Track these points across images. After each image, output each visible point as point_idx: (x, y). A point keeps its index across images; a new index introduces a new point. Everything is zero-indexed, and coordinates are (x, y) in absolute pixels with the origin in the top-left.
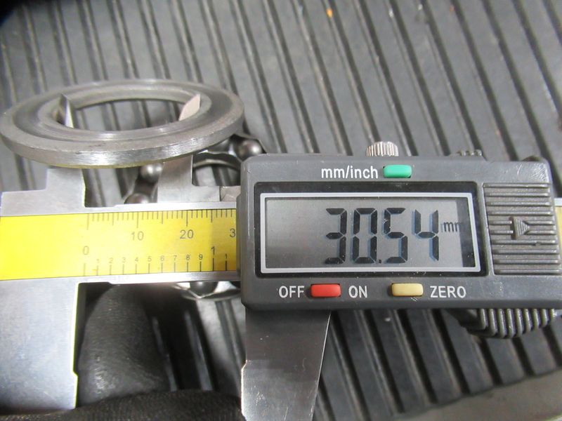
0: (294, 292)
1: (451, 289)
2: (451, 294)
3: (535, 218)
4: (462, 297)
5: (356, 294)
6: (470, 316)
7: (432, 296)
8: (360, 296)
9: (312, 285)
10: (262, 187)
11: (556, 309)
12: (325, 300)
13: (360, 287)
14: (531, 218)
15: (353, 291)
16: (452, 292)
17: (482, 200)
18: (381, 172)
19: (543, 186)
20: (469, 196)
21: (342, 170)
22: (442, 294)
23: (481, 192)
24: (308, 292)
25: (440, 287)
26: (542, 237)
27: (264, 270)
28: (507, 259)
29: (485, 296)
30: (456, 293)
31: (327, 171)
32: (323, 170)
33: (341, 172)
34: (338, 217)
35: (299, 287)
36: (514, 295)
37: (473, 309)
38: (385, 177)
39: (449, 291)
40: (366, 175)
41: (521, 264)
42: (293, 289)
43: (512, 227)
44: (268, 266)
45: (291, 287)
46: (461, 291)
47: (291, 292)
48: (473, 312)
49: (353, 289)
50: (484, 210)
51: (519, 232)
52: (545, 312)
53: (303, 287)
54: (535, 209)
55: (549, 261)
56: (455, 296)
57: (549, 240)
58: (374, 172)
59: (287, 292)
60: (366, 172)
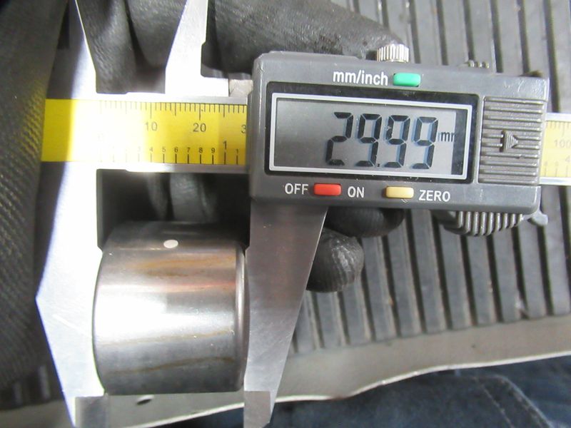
0: (299, 189)
1: (438, 194)
2: (437, 198)
3: (525, 133)
4: (446, 201)
5: (354, 194)
6: (450, 217)
7: (420, 199)
8: (358, 196)
9: (316, 184)
10: (275, 87)
11: (523, 214)
12: (326, 198)
13: (358, 188)
14: (521, 133)
15: (352, 191)
16: (439, 196)
17: (481, 113)
18: (391, 80)
19: (539, 103)
20: (469, 108)
21: (354, 74)
22: (429, 198)
23: (481, 105)
24: (311, 189)
25: (428, 191)
26: (527, 151)
27: (272, 167)
28: (492, 169)
29: (465, 200)
30: (441, 197)
31: (339, 74)
32: (335, 73)
33: (353, 77)
34: (344, 121)
35: (303, 185)
36: (491, 201)
37: (454, 211)
38: (394, 85)
39: (436, 195)
40: (377, 81)
41: (503, 174)
42: (298, 187)
43: (503, 140)
44: (276, 164)
45: (296, 185)
46: (446, 197)
47: (296, 189)
48: (453, 214)
49: (352, 190)
50: (480, 123)
51: (508, 146)
52: (514, 216)
53: (307, 185)
54: (527, 124)
55: (527, 174)
56: (440, 200)
57: (533, 154)
58: (384, 79)
59: (291, 189)
60: (377, 78)
